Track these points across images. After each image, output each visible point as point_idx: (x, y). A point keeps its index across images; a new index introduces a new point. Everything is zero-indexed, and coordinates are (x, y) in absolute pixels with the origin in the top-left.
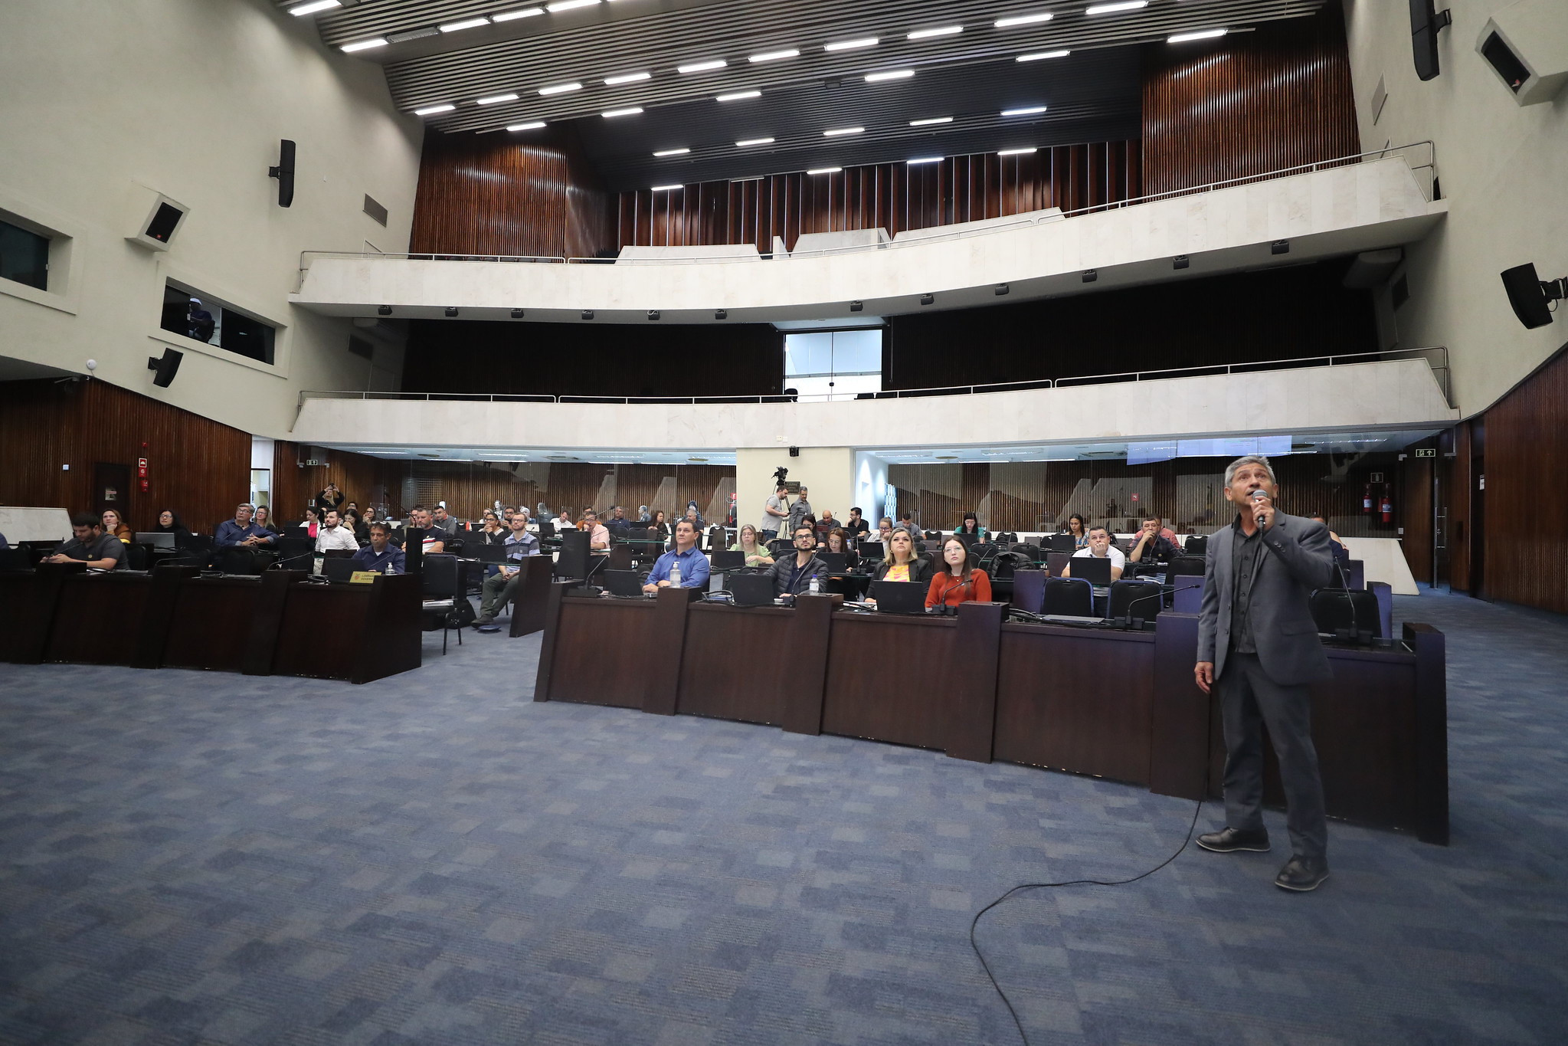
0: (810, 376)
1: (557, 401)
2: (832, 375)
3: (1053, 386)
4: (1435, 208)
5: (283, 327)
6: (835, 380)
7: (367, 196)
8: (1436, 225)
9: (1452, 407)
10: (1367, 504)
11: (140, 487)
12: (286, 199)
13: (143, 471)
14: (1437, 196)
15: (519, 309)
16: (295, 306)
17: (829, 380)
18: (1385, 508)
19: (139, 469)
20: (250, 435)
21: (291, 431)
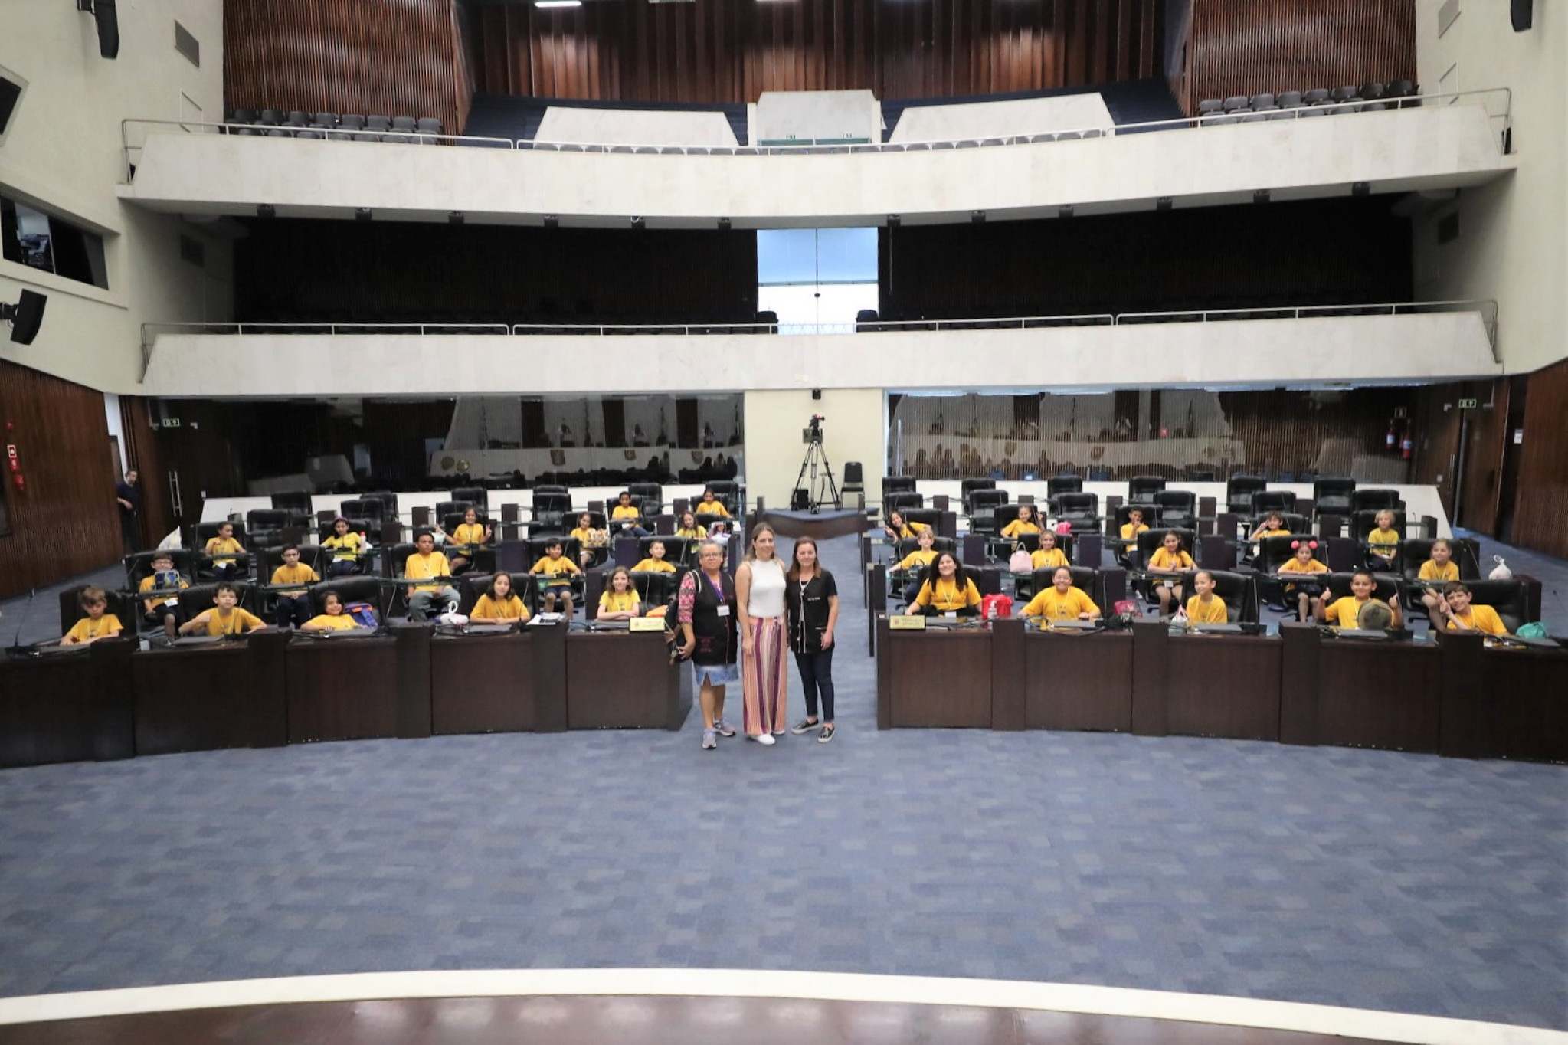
0: (789, 284)
1: (511, 333)
2: (817, 283)
3: (1115, 323)
4: (1504, 163)
5: (114, 235)
6: (821, 289)
7: (178, 27)
8: (1502, 180)
9: (1497, 362)
10: (1390, 440)
11: (16, 485)
12: (110, 46)
13: (14, 463)
14: (1507, 150)
15: (459, 212)
16: (124, 201)
17: (814, 289)
18: (1406, 444)
19: (9, 460)
20: (101, 394)
21: (141, 382)
